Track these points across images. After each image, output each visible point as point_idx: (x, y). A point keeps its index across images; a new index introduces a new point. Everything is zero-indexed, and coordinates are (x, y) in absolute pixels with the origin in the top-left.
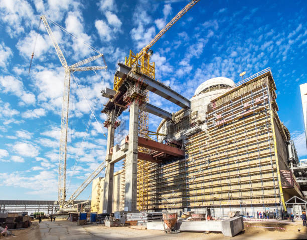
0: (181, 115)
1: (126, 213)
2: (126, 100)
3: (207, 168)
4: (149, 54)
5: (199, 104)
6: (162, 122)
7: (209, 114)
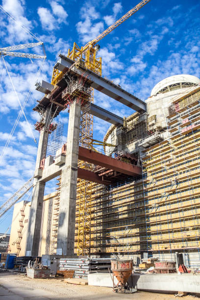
0: (135, 120)
1: (58, 257)
2: (66, 97)
3: (174, 192)
4: (95, 48)
5: (158, 107)
6: (110, 129)
7: (171, 119)
